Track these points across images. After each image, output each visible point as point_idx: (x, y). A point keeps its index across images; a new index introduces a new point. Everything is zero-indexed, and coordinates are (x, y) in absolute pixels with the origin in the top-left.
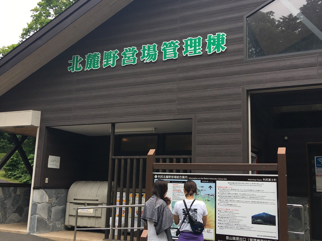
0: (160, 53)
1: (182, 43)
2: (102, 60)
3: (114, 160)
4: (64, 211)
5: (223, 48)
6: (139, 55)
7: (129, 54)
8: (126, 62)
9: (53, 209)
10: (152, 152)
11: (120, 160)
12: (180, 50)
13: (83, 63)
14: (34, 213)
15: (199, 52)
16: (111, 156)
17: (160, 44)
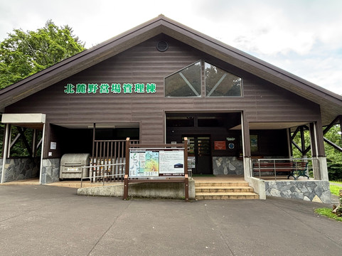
0: (122, 89)
1: (134, 86)
2: (87, 88)
3: (95, 143)
4: (59, 171)
5: (154, 91)
6: (110, 88)
7: (104, 87)
8: (102, 91)
9: (54, 170)
10: (128, 139)
11: (99, 143)
12: (133, 89)
13: (75, 89)
14: (44, 172)
15: (143, 91)
16: (94, 141)
17: (122, 84)
